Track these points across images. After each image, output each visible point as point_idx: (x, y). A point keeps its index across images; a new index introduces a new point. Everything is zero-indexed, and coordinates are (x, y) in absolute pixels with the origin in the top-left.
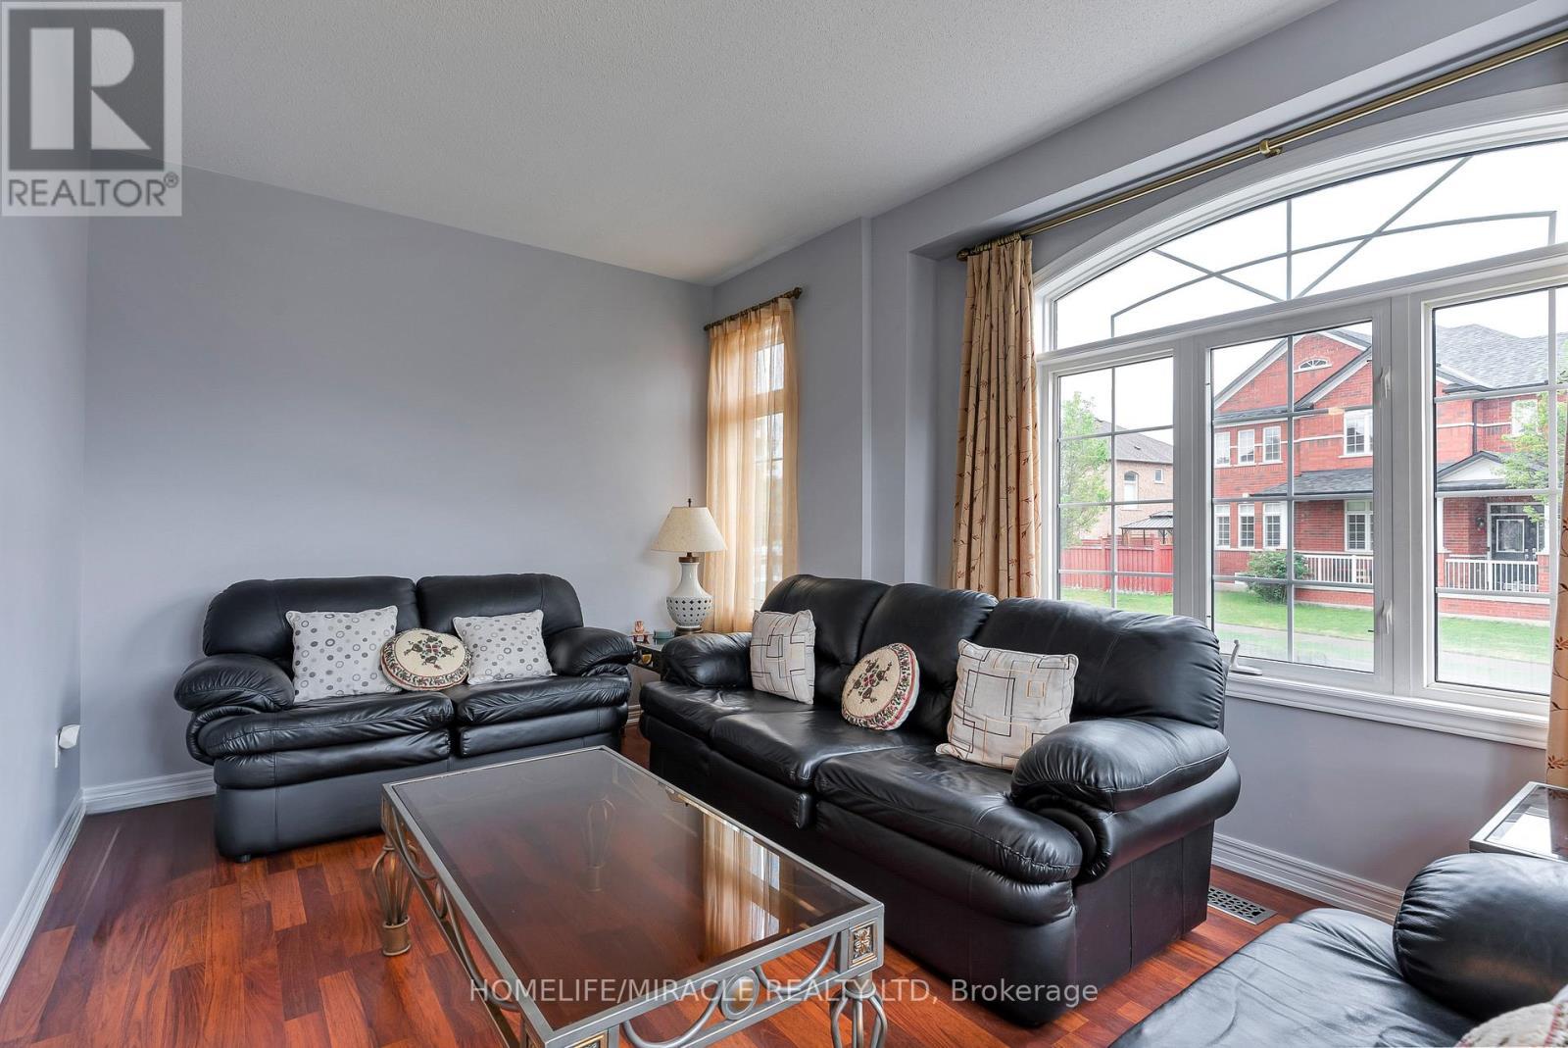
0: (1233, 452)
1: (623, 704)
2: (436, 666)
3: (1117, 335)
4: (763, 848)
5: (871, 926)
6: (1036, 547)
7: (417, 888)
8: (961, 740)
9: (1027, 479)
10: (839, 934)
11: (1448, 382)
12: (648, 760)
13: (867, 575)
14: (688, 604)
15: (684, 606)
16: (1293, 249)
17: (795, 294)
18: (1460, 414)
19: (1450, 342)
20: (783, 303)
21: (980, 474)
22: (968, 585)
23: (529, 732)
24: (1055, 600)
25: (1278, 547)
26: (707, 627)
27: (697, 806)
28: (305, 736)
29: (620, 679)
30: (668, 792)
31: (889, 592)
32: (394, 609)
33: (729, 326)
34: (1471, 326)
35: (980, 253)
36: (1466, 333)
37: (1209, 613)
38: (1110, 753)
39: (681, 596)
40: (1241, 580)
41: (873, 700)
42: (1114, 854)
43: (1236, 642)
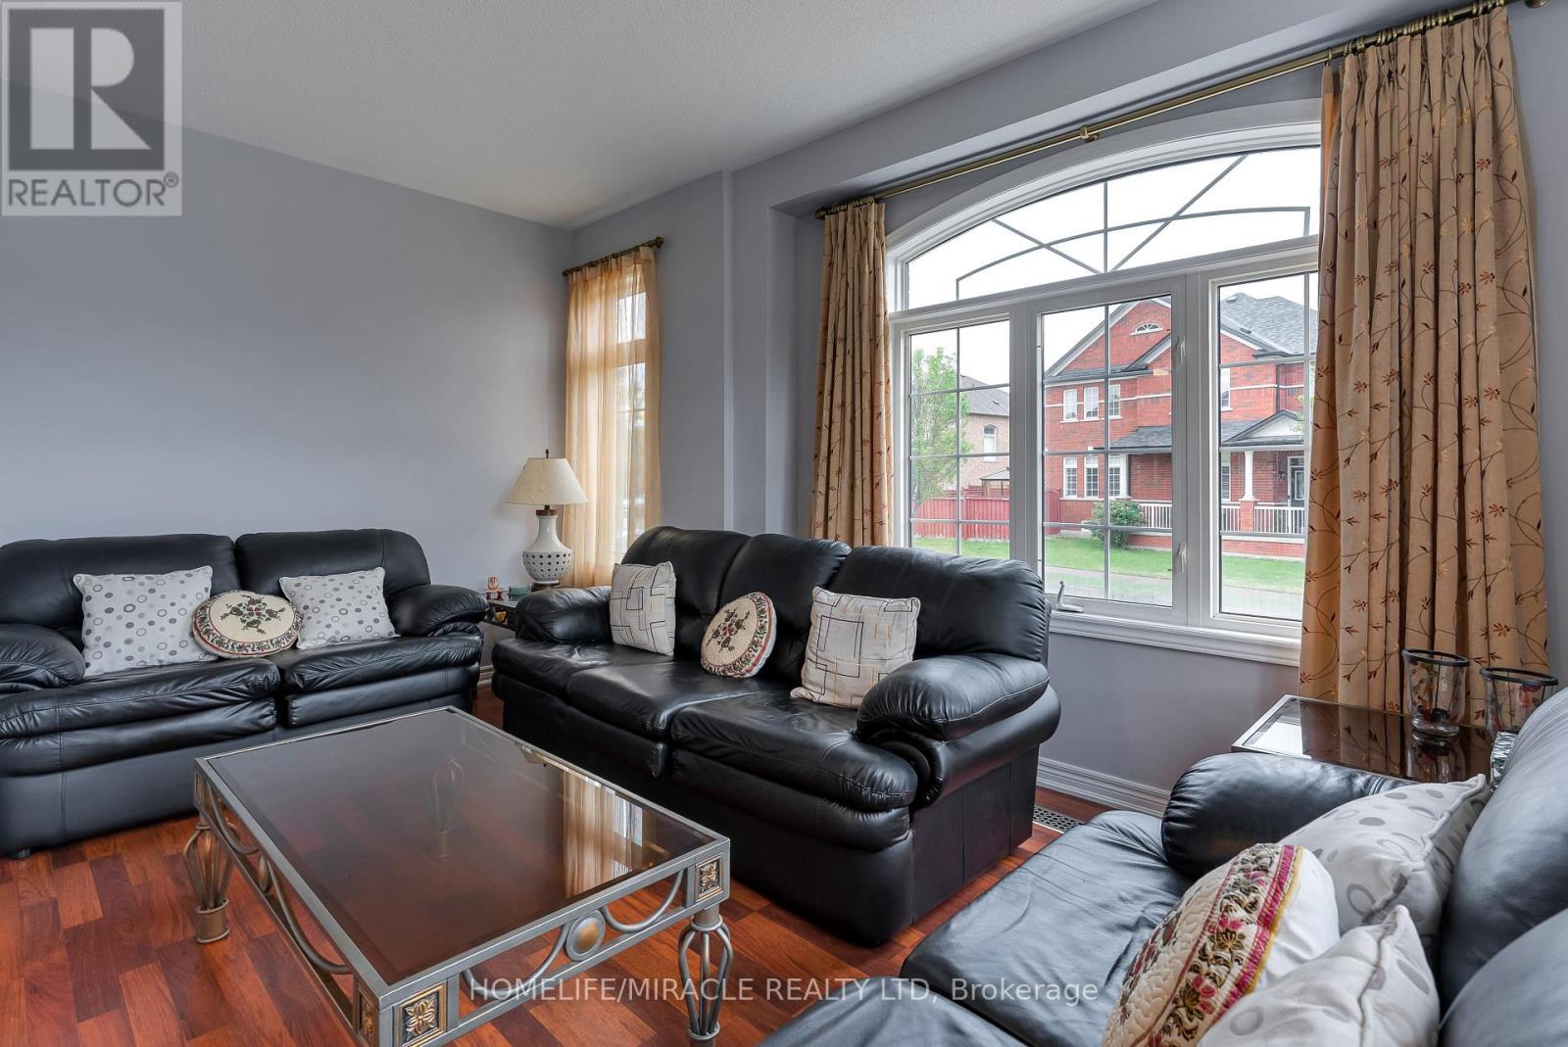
0: (1080, 408)
1: (474, 663)
2: (260, 631)
3: (962, 297)
4: (624, 801)
5: (718, 861)
6: (889, 498)
7: (238, 864)
8: (815, 684)
9: (879, 432)
10: (686, 871)
11: (1257, 348)
12: (501, 719)
13: (729, 526)
14: (545, 558)
15: (542, 560)
16: (1109, 226)
17: (657, 244)
18: (1266, 377)
19: (1259, 312)
20: (644, 252)
21: (836, 427)
22: (826, 536)
23: (369, 697)
24: (907, 547)
25: (1118, 497)
26: (567, 580)
27: (556, 764)
28: (99, 713)
29: (471, 638)
30: (524, 752)
31: (750, 541)
32: (209, 569)
33: (589, 272)
34: (1275, 298)
35: (837, 212)
36: (1271, 305)
37: (1040, 557)
38: (943, 687)
39: (538, 551)
40: (1086, 528)
41: (731, 649)
42: (946, 780)
43: (1062, 583)
